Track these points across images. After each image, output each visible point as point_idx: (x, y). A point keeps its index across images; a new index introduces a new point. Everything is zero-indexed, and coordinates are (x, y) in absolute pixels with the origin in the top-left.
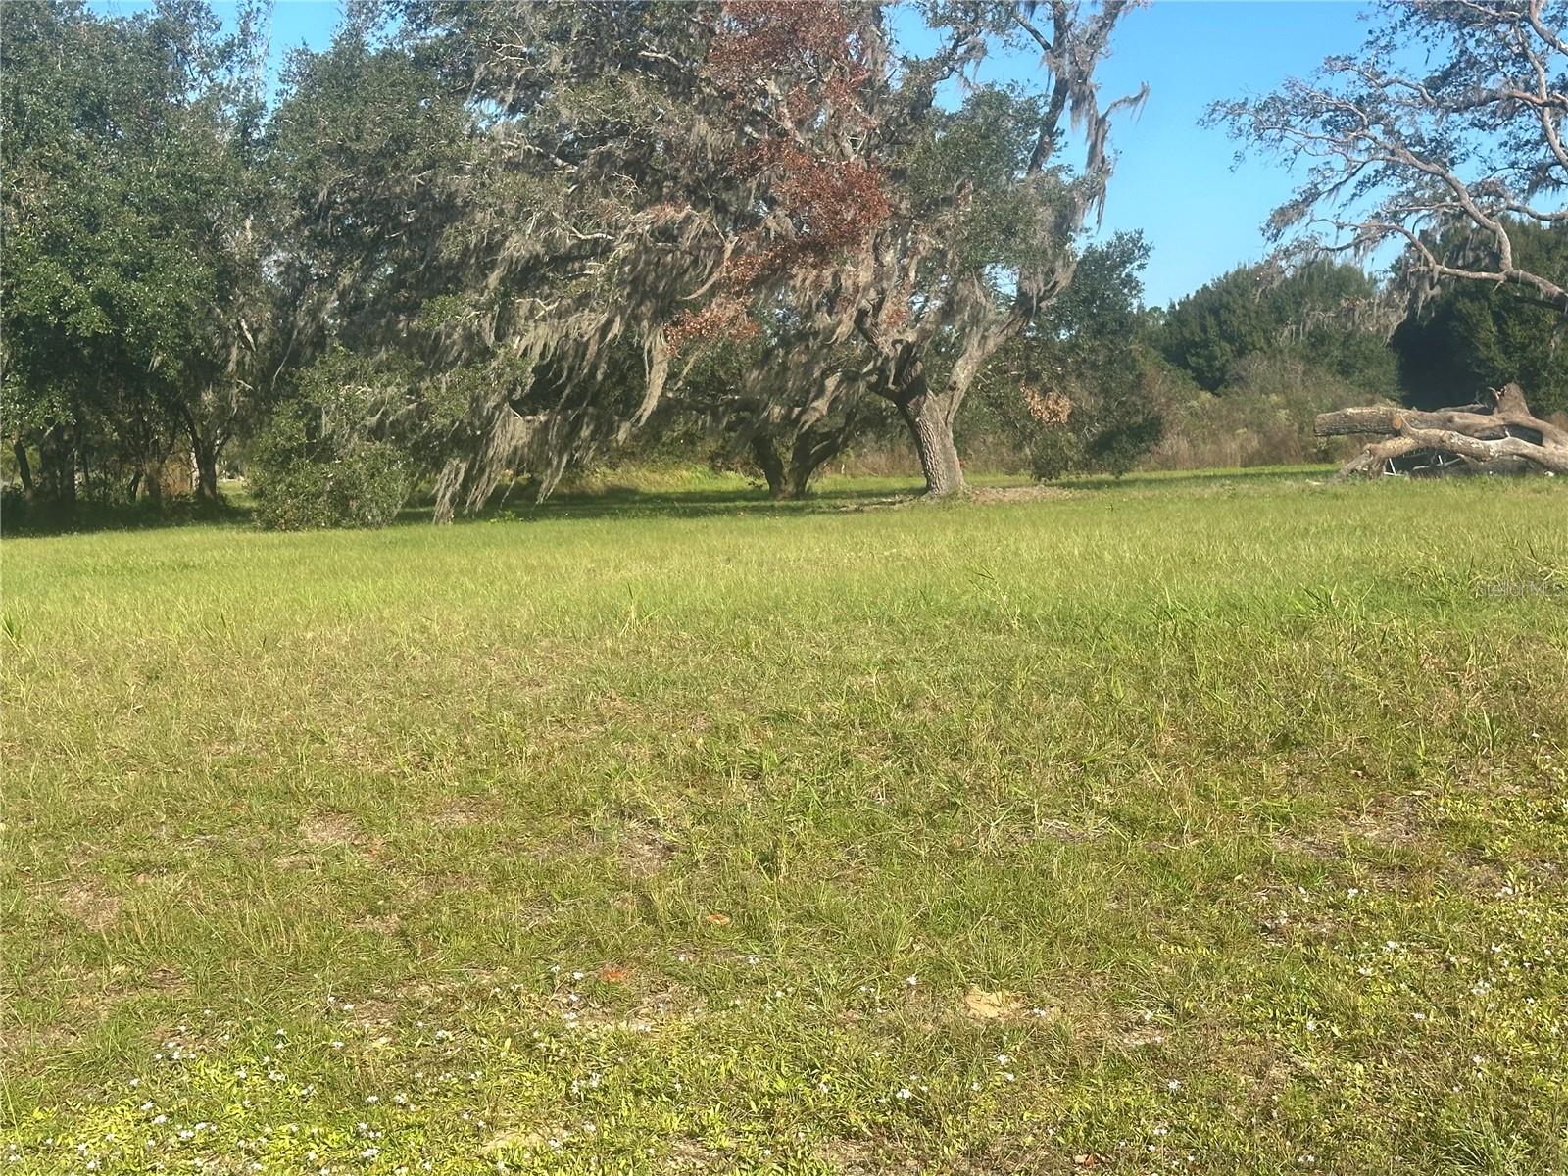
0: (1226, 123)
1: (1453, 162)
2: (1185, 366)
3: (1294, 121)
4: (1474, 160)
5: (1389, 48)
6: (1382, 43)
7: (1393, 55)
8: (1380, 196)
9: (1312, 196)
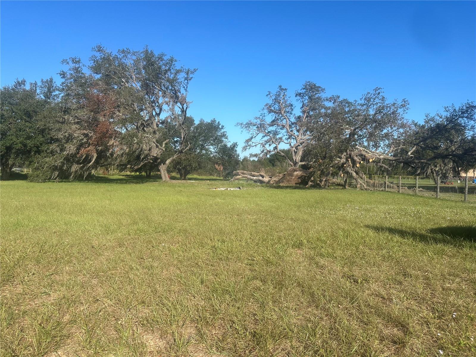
0: (240, 126)
1: (278, 134)
2: (271, 163)
3: (250, 126)
4: (281, 134)
5: (264, 116)
6: (263, 115)
7: (265, 117)
8: (266, 138)
9: (252, 138)
